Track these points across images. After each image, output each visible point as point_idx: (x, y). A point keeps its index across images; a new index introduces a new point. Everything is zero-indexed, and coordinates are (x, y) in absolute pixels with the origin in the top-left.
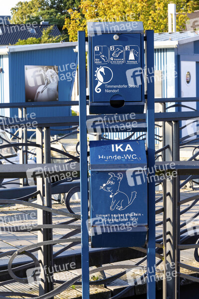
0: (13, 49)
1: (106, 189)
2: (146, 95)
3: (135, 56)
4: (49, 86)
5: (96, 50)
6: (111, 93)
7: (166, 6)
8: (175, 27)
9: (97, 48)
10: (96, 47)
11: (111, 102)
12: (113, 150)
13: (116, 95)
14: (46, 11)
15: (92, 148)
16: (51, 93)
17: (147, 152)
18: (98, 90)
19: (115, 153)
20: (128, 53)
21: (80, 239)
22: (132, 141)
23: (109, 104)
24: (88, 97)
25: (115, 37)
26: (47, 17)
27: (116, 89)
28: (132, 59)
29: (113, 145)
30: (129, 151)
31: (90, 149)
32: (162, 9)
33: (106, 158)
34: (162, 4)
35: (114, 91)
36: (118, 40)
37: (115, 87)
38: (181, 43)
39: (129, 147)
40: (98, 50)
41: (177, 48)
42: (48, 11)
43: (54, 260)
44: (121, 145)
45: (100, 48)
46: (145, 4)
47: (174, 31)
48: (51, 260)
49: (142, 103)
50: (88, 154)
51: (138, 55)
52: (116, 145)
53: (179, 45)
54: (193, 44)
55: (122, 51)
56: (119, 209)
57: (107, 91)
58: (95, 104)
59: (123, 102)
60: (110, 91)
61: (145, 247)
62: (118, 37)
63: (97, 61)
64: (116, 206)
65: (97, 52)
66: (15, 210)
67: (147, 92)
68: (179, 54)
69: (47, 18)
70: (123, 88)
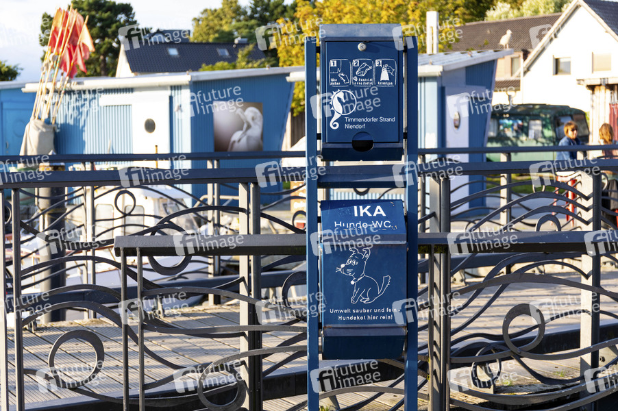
0: (197, 76)
1: (346, 272)
2: (405, 134)
3: (389, 74)
4: (250, 132)
5: (332, 65)
6: (354, 129)
7: (423, 15)
8: (437, 47)
9: (333, 63)
10: (331, 61)
11: (354, 142)
12: (356, 215)
13: (361, 132)
14: (243, 23)
15: (325, 211)
16: (253, 143)
17: (406, 218)
18: (335, 126)
19: (359, 219)
20: (379, 71)
21: (306, 347)
22: (384, 201)
23: (350, 146)
24: (319, 136)
25: (361, 47)
26: (245, 32)
27: (362, 123)
28: (385, 79)
29: (355, 207)
30: (379, 216)
31: (322, 214)
32: (418, 19)
33: (346, 225)
34: (418, 13)
35: (358, 127)
36: (365, 51)
37: (360, 120)
38: (447, 69)
39: (379, 211)
40: (335, 65)
41: (441, 77)
42: (246, 23)
43: (264, 381)
44: (368, 207)
45: (338, 62)
46: (392, 12)
47: (435, 52)
48: (260, 381)
49: (399, 145)
50: (319, 220)
51: (394, 73)
52: (361, 207)
53: (444, 72)
54: (464, 72)
55: (370, 68)
56: (365, 302)
57: (347, 126)
58: (329, 146)
59: (371, 143)
60: (351, 127)
61: (403, 361)
62: (365, 47)
63: (333, 82)
64: (361, 298)
65: (333, 69)
66: (201, 312)
67: (407, 128)
68: (444, 85)
69: (244, 34)
70: (372, 122)
